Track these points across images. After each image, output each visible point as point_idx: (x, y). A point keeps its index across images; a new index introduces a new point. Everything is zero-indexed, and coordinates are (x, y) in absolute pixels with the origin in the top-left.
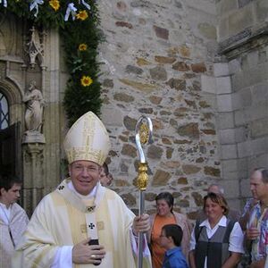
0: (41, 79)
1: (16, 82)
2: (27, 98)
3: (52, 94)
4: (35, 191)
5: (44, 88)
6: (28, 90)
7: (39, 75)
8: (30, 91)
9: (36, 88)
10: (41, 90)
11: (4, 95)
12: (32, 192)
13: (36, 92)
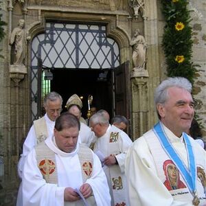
0: (143, 27)
1: (124, 30)
2: (133, 42)
3: (153, 39)
4: (141, 114)
6: (133, 36)
7: (141, 24)
8: (136, 37)
9: (139, 34)
10: (144, 35)
11: (115, 41)
12: (139, 115)
13: (140, 37)
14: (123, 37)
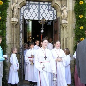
1: (58, 4)
2: (62, 9)
3: (70, 8)
4: (65, 39)
5: (67, 6)
6: (62, 7)
7: (65, 2)
8: (63, 7)
9: (65, 6)
10: (66, 7)
11: (55, 9)
12: (64, 39)
13: (65, 7)
14: (58, 7)
